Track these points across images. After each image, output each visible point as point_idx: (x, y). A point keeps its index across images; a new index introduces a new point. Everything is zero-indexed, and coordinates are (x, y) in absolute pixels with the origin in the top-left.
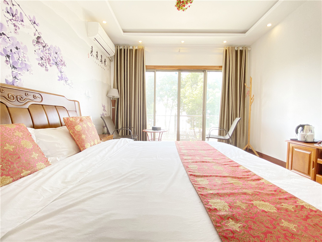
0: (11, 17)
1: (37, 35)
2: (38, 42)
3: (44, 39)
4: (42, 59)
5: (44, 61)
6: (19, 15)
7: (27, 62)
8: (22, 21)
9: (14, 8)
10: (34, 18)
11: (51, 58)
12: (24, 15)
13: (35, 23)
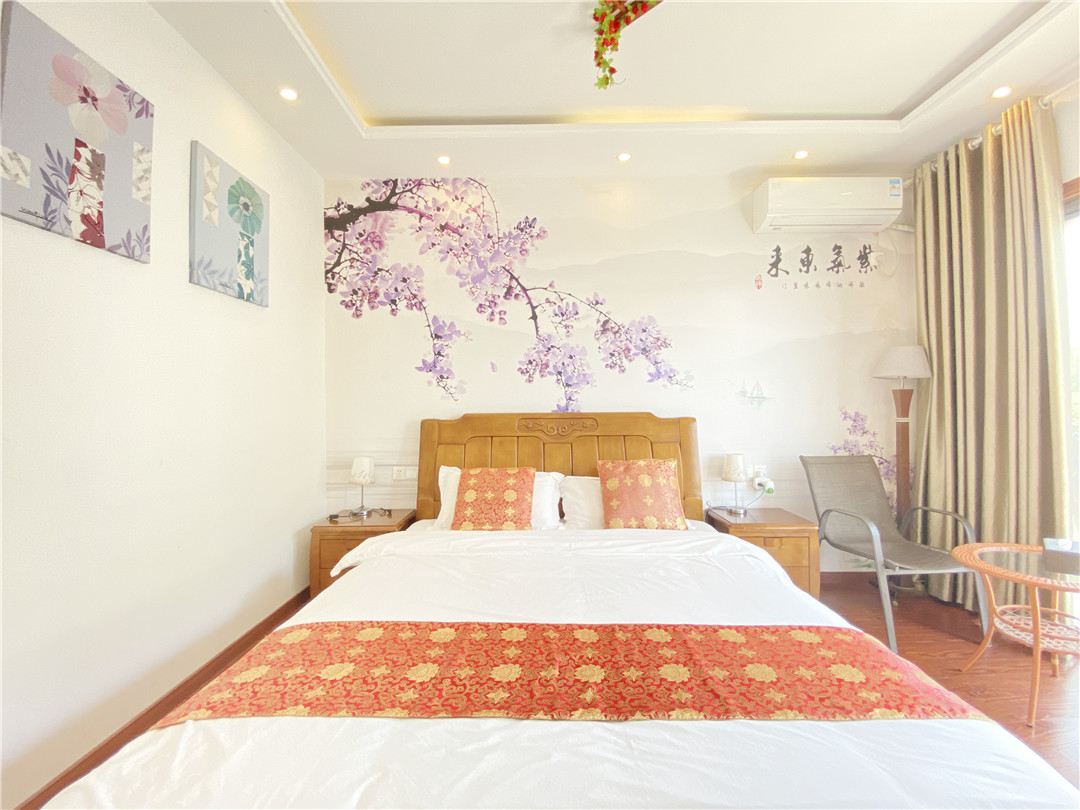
0: (560, 319)
1: (603, 319)
2: (604, 330)
3: (619, 318)
4: (612, 355)
5: (616, 359)
6: (571, 309)
7: (587, 371)
8: (577, 313)
9: (563, 305)
10: (596, 295)
11: (631, 346)
12: (578, 302)
13: (597, 303)
